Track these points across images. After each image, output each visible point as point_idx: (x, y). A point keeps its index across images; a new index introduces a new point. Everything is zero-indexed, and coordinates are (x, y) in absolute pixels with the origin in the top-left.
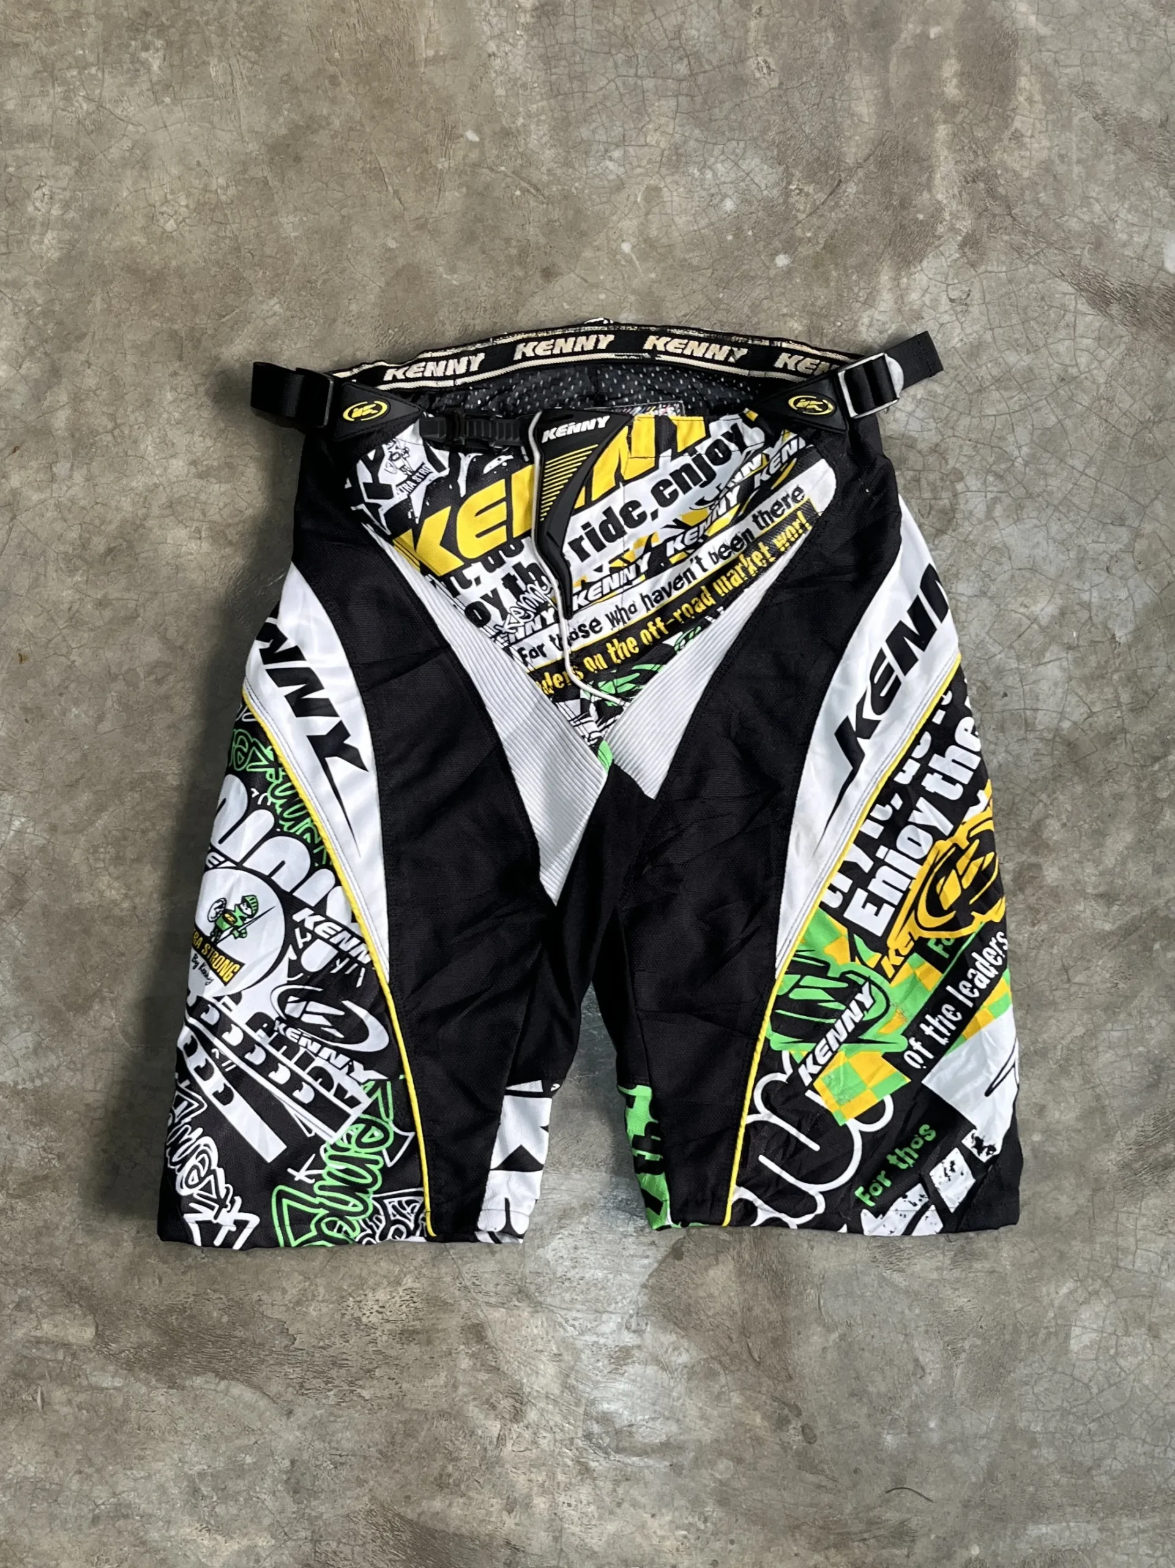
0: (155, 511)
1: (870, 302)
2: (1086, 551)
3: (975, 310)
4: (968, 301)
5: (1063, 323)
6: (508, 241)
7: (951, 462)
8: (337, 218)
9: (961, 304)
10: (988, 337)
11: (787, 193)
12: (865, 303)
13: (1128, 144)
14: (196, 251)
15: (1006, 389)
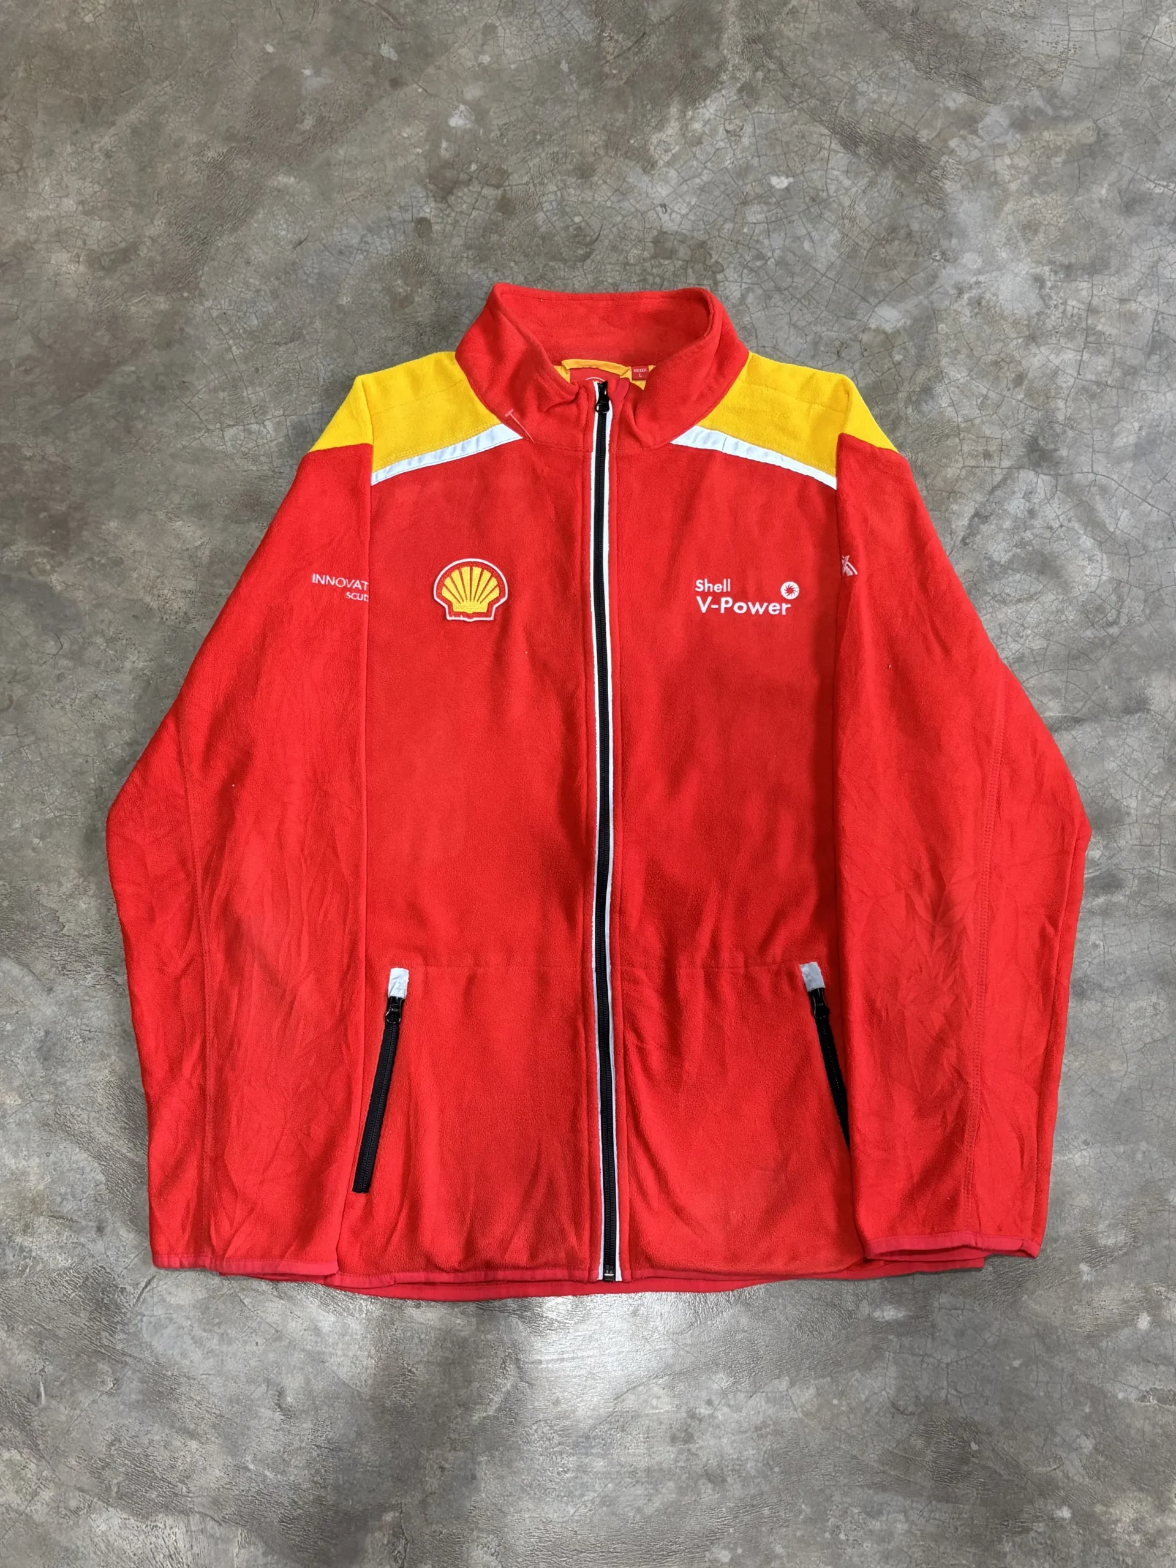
0: (45, 238)
1: (660, 126)
2: (820, 337)
3: (746, 141)
4: (741, 133)
5: (818, 157)
6: (365, 55)
7: (715, 257)
8: (227, 24)
9: (734, 135)
10: (755, 162)
11: (599, 39)
12: (655, 128)
13: (883, 26)
14: (106, 40)
15: (766, 203)
